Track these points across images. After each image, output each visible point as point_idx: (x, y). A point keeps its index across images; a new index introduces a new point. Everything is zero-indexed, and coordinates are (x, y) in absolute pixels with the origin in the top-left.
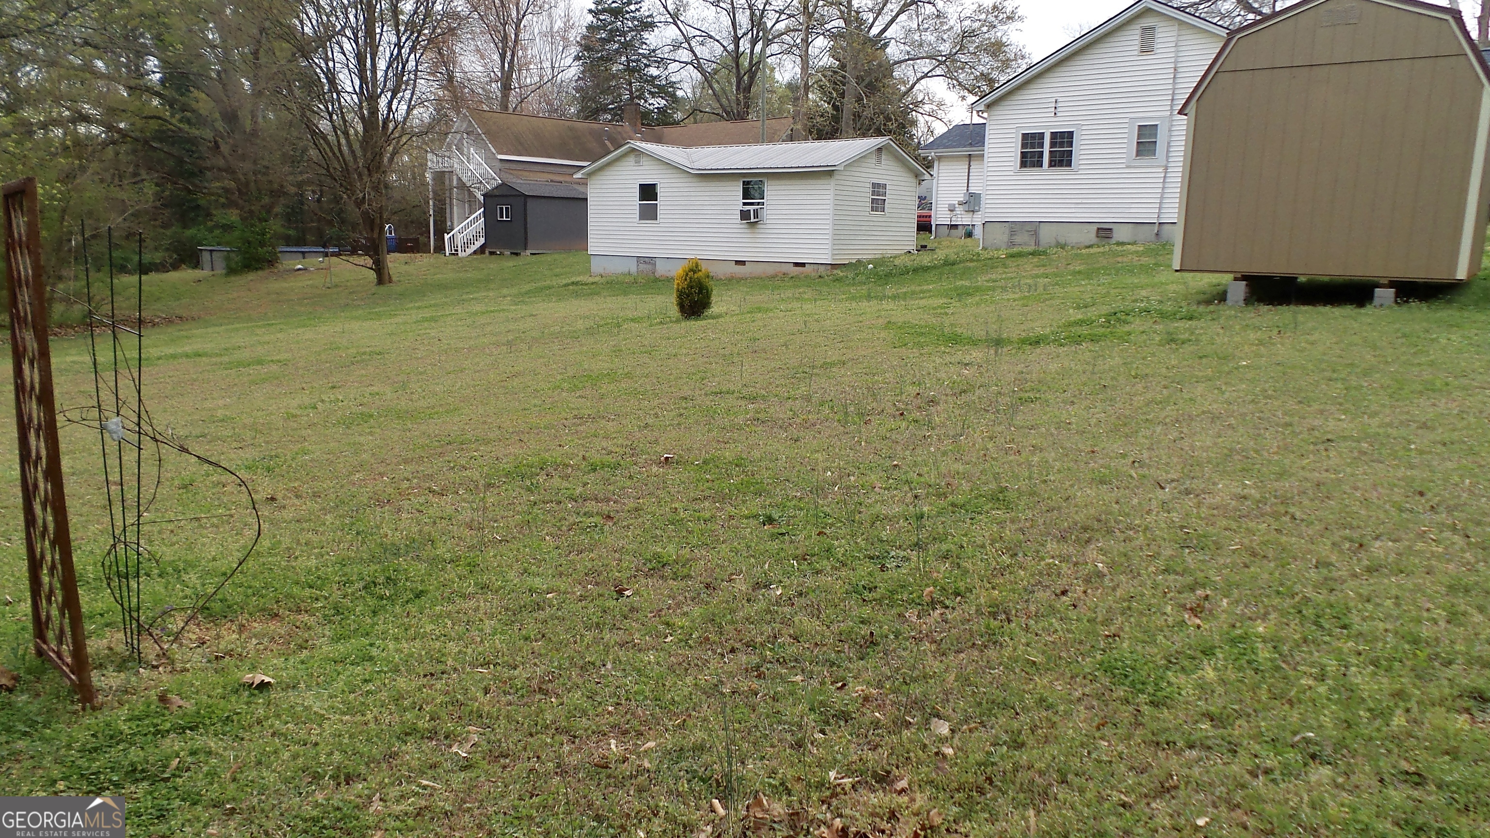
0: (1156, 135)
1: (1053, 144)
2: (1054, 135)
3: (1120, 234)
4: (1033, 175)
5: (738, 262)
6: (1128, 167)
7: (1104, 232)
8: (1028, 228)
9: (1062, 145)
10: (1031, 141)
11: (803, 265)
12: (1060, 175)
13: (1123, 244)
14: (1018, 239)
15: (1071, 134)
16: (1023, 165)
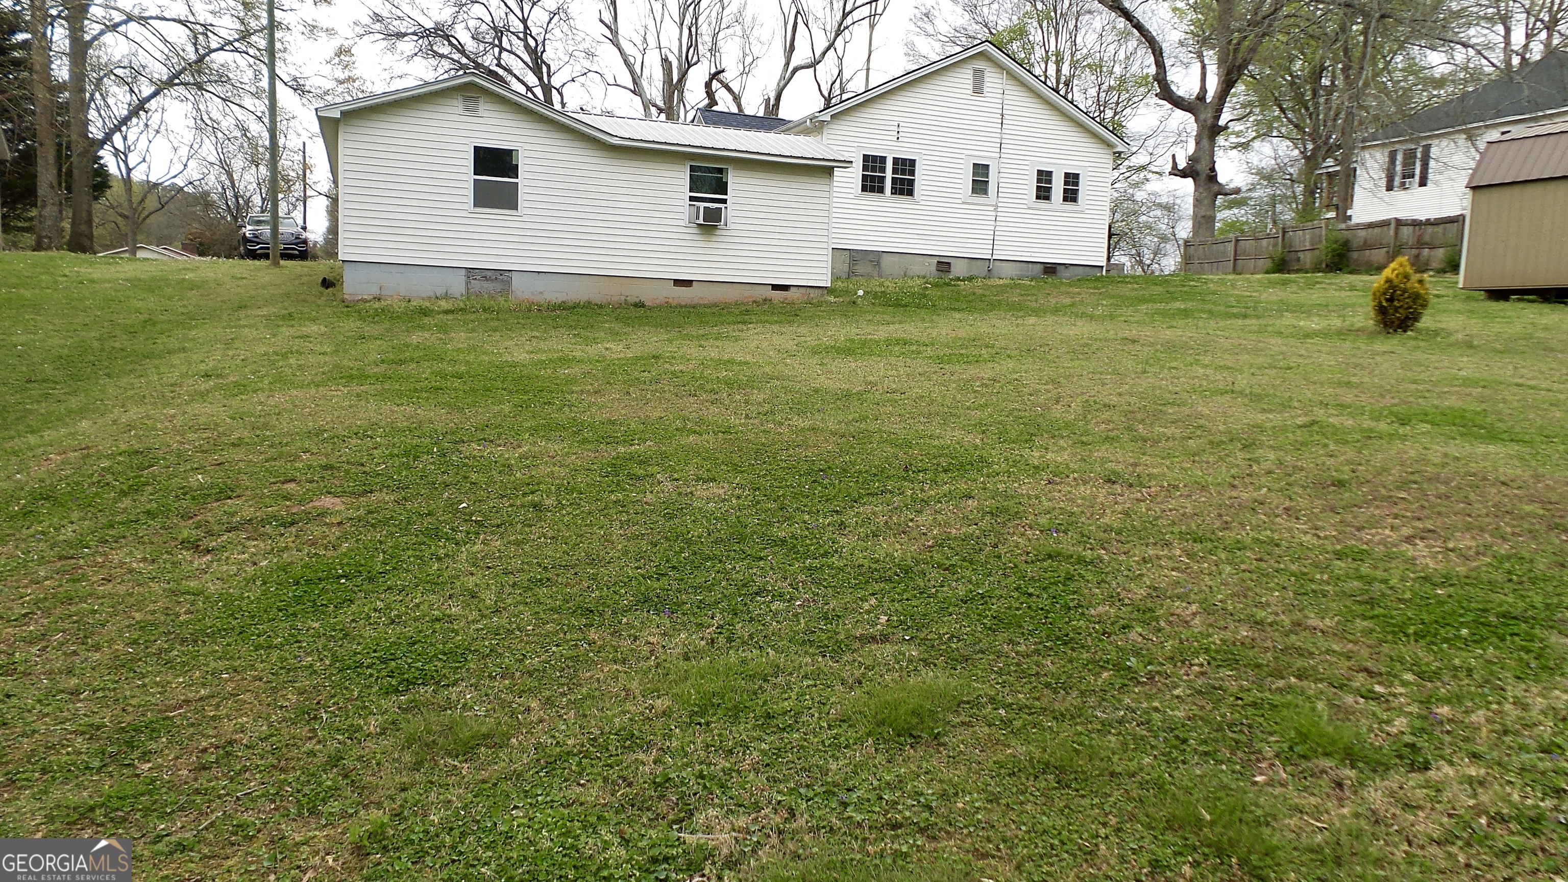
0: (987, 176)
1: (895, 171)
2: (896, 160)
3: (958, 269)
4: (872, 199)
5: (678, 282)
6: (964, 203)
7: (944, 265)
8: (870, 257)
9: (903, 172)
10: (873, 163)
11: (785, 288)
12: (902, 202)
13: (958, 279)
14: (860, 269)
15: (913, 162)
16: (864, 189)
